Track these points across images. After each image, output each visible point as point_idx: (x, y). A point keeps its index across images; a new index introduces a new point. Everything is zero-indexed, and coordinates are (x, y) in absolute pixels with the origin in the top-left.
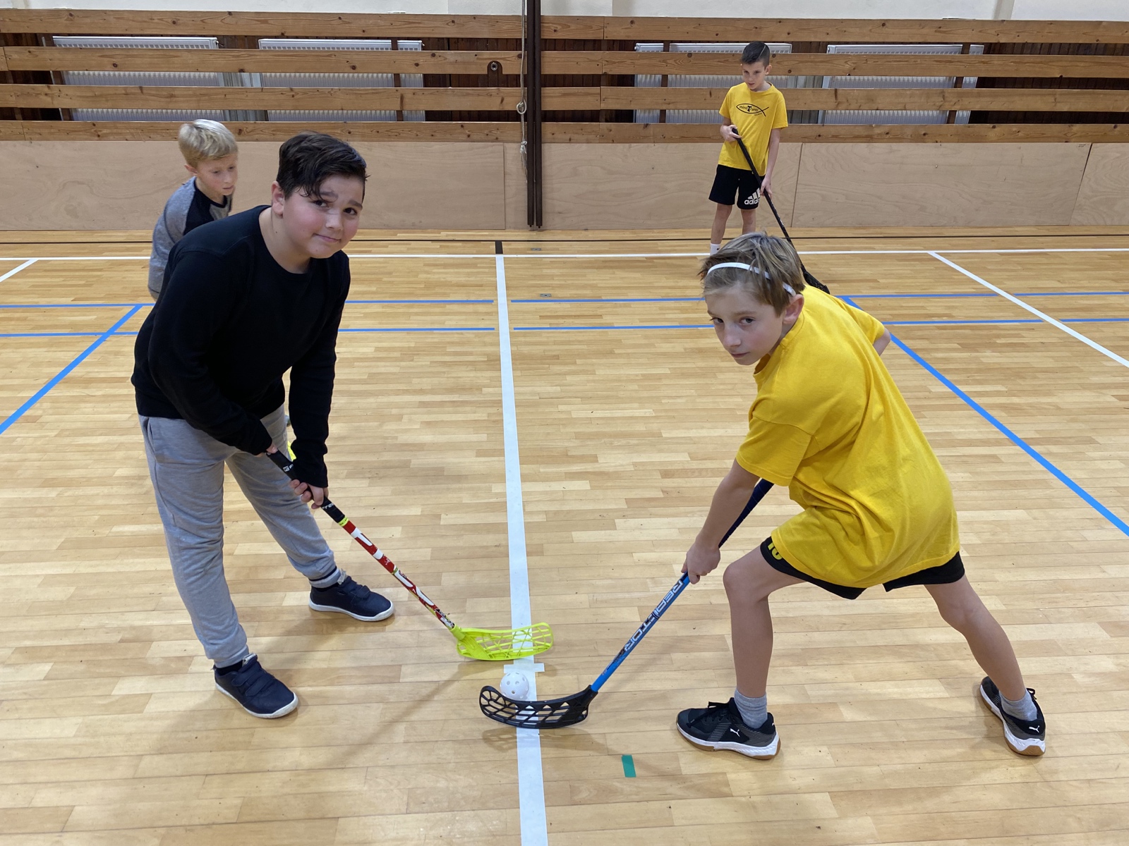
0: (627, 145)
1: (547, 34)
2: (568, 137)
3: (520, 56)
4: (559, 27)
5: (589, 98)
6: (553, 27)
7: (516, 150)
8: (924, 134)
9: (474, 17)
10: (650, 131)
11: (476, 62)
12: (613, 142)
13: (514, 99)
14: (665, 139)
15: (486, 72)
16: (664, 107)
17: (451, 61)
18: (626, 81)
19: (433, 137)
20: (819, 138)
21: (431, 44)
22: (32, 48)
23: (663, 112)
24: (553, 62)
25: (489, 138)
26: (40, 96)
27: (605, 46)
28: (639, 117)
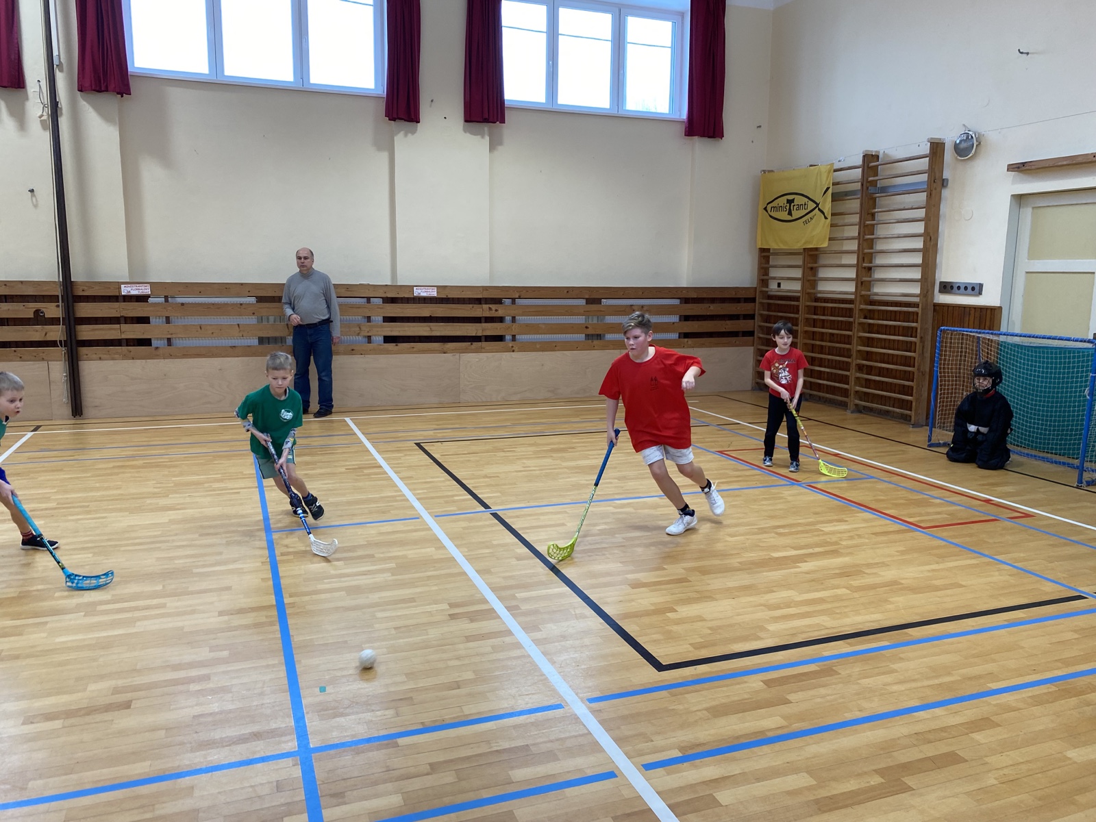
0: (144, 361)
1: (78, 292)
2: (99, 356)
3: (58, 306)
4: (87, 288)
5: (113, 332)
6: (81, 288)
7: (60, 366)
8: (353, 350)
9: (22, 282)
10: (160, 352)
11: (27, 310)
12: (133, 359)
13: (57, 333)
14: (171, 356)
15: (32, 316)
16: (169, 337)
17: (5, 310)
18: (145, 320)
23: (169, 340)
24: (84, 310)
25: (36, 359)
27: (121, 299)
28: (154, 343)
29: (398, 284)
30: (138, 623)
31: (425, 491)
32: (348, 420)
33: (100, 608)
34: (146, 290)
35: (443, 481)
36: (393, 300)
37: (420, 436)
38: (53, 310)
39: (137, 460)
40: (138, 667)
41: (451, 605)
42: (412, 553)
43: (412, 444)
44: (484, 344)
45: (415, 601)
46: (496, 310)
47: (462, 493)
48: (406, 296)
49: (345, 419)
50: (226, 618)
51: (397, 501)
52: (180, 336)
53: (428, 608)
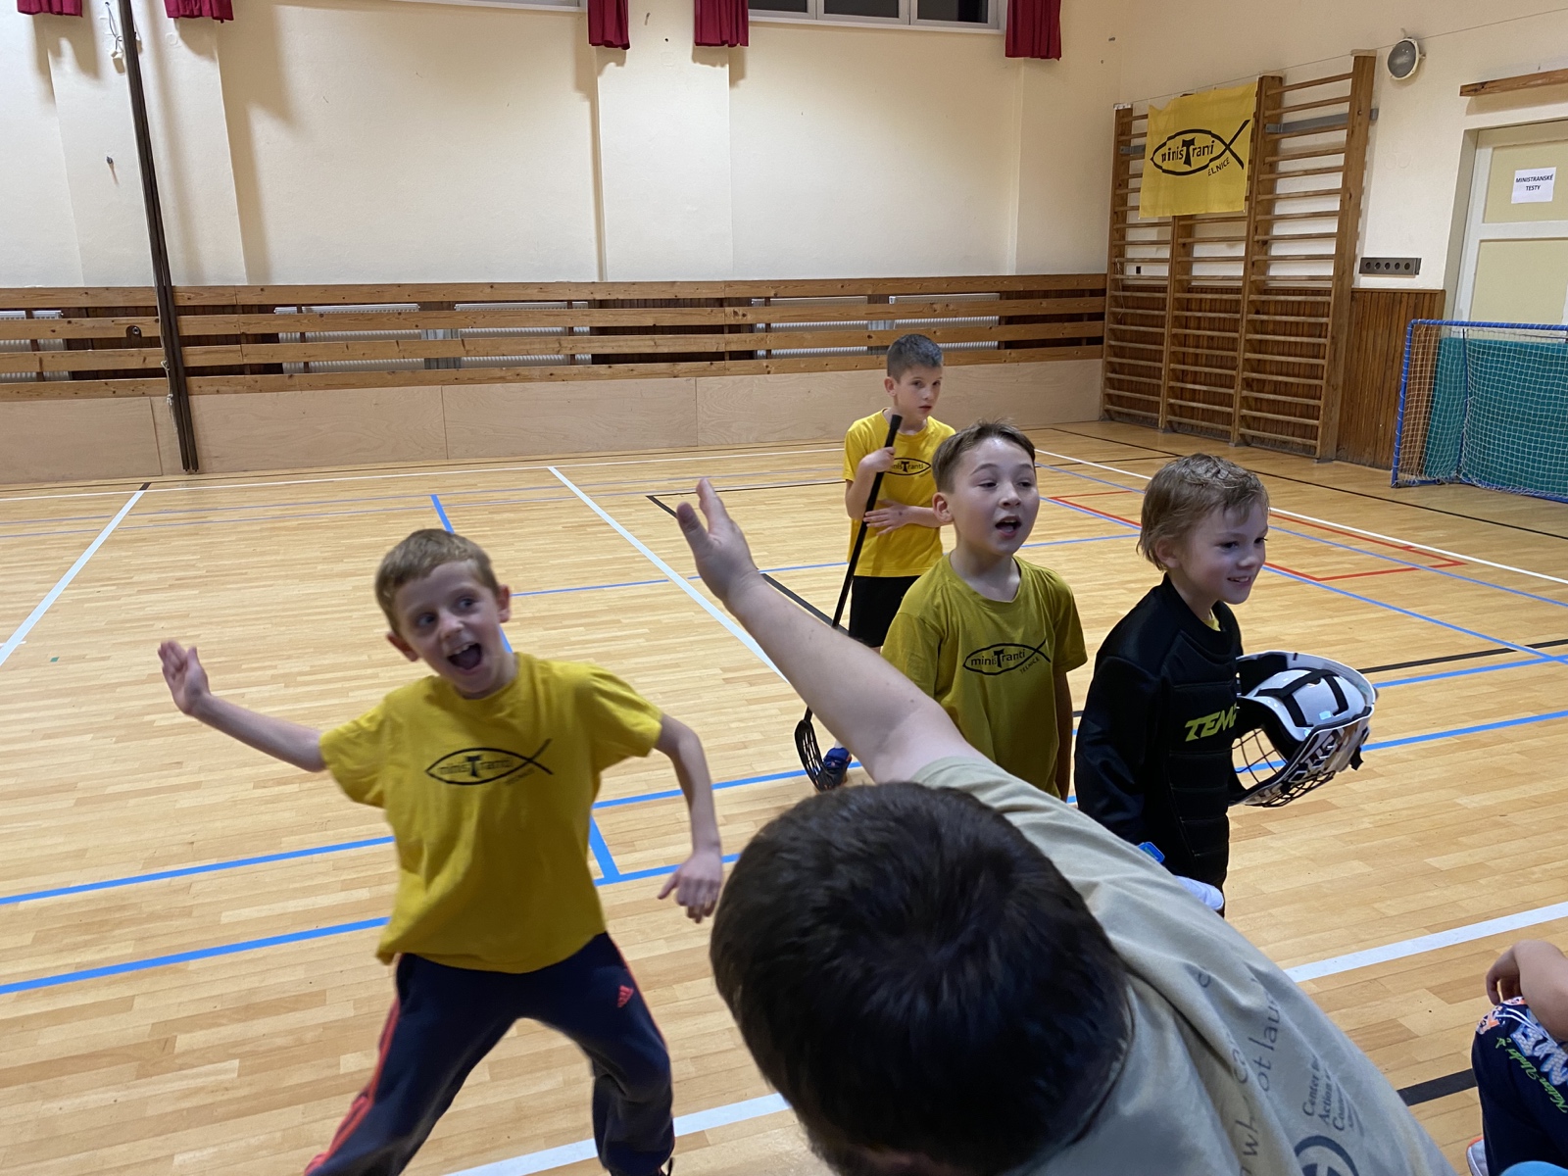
0: (275, 393)
1: (181, 301)
2: (216, 388)
3: (157, 321)
4: (193, 296)
5: (232, 355)
6: (186, 295)
7: (164, 402)
8: (551, 375)
9: (107, 289)
10: (296, 380)
11: (117, 327)
12: (261, 391)
13: (157, 358)
14: (310, 387)
15: (125, 335)
16: (306, 360)
17: (88, 327)
18: (272, 338)
19: (76, 395)
20: (457, 381)
21: (68, 313)
23: (306, 364)
24: (190, 325)
25: (135, 393)
27: (239, 309)
28: (287, 369)
29: (609, 281)
32: (552, 468)
33: (302, 679)
36: (602, 304)
37: (653, 488)
38: (150, 327)
39: (288, 521)
41: (725, 670)
42: (666, 618)
43: (643, 497)
44: (728, 363)
46: (744, 315)
48: (621, 297)
49: (549, 468)
51: (635, 562)
53: (697, 673)
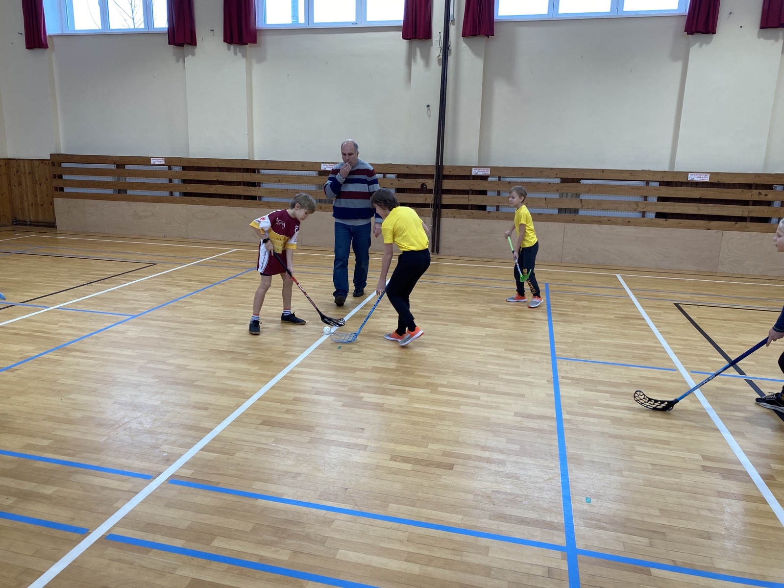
0: (479, 220)
1: (446, 173)
2: (453, 215)
3: (433, 181)
4: (452, 170)
5: (464, 199)
6: (448, 170)
8: (629, 222)
9: (417, 166)
10: (491, 214)
11: (416, 184)
12: (474, 218)
14: (498, 218)
15: (420, 188)
16: (498, 204)
17: (406, 183)
18: (484, 193)
20: (573, 221)
21: (400, 176)
22: (252, 174)
23: (498, 206)
24: (447, 184)
26: (251, 192)
27: (471, 178)
28: (488, 209)
29: (675, 170)
30: (462, 407)
31: (682, 347)
32: (619, 276)
33: (440, 389)
34: (487, 172)
35: (699, 341)
36: (668, 184)
37: (680, 297)
38: (431, 184)
40: (460, 439)
41: (705, 458)
43: (671, 304)
44: (749, 224)
45: (669, 445)
46: (766, 195)
47: (716, 355)
48: (680, 181)
49: (616, 275)
50: (519, 419)
51: (656, 351)
52: (505, 204)
53: (681, 454)
